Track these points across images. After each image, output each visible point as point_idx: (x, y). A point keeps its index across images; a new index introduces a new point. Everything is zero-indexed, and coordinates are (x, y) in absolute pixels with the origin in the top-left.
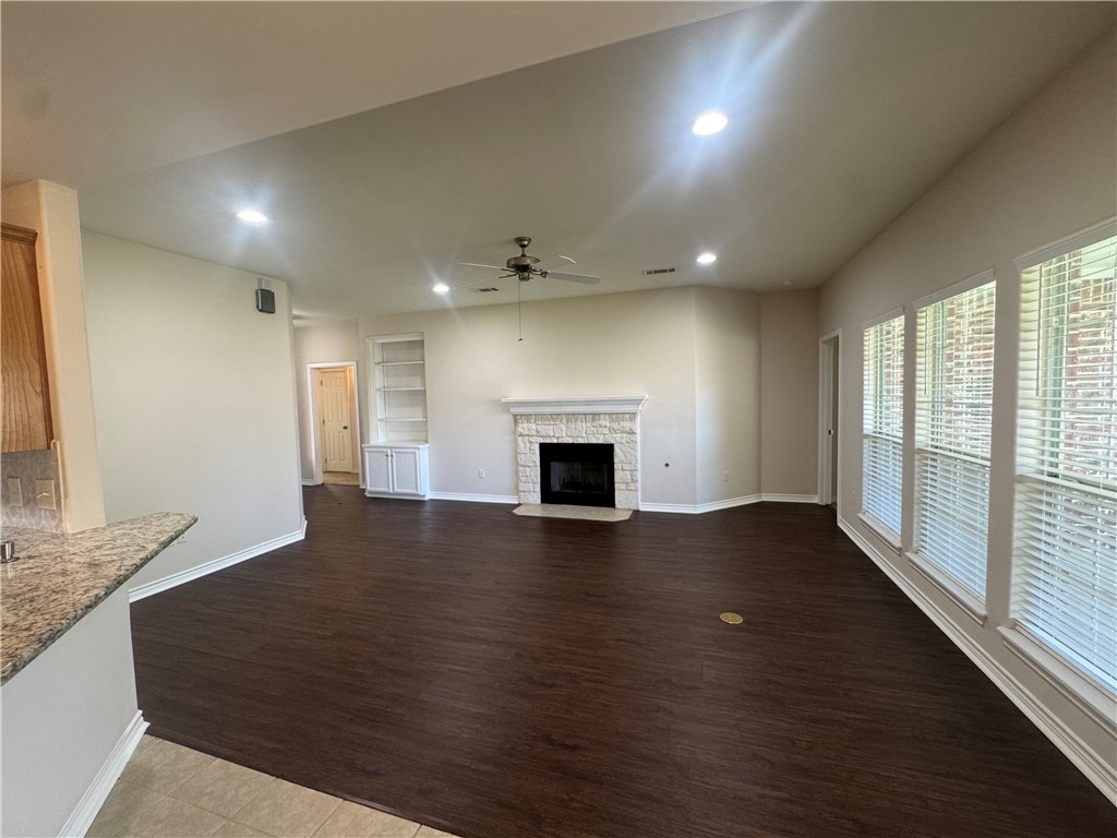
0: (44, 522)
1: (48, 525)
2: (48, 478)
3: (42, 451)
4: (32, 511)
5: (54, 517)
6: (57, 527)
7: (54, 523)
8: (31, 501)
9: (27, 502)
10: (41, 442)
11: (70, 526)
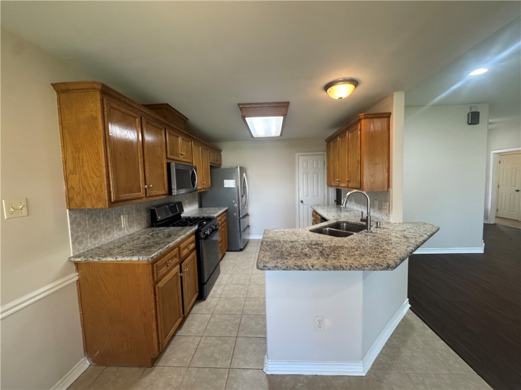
0: (384, 217)
1: (385, 218)
2: (386, 202)
3: (385, 192)
4: (380, 212)
5: (387, 216)
6: (388, 219)
7: (387, 218)
8: (380, 209)
9: (379, 209)
10: (386, 189)
11: (392, 221)
